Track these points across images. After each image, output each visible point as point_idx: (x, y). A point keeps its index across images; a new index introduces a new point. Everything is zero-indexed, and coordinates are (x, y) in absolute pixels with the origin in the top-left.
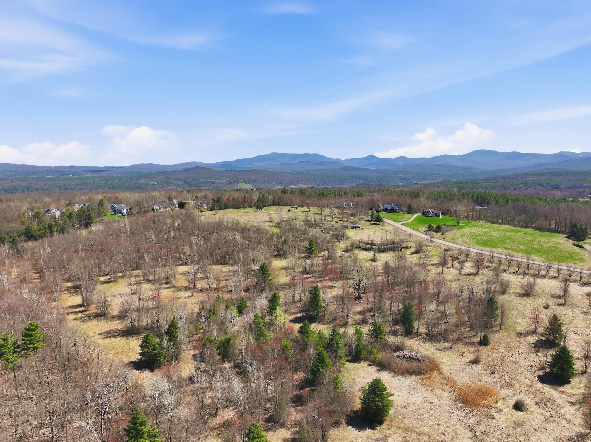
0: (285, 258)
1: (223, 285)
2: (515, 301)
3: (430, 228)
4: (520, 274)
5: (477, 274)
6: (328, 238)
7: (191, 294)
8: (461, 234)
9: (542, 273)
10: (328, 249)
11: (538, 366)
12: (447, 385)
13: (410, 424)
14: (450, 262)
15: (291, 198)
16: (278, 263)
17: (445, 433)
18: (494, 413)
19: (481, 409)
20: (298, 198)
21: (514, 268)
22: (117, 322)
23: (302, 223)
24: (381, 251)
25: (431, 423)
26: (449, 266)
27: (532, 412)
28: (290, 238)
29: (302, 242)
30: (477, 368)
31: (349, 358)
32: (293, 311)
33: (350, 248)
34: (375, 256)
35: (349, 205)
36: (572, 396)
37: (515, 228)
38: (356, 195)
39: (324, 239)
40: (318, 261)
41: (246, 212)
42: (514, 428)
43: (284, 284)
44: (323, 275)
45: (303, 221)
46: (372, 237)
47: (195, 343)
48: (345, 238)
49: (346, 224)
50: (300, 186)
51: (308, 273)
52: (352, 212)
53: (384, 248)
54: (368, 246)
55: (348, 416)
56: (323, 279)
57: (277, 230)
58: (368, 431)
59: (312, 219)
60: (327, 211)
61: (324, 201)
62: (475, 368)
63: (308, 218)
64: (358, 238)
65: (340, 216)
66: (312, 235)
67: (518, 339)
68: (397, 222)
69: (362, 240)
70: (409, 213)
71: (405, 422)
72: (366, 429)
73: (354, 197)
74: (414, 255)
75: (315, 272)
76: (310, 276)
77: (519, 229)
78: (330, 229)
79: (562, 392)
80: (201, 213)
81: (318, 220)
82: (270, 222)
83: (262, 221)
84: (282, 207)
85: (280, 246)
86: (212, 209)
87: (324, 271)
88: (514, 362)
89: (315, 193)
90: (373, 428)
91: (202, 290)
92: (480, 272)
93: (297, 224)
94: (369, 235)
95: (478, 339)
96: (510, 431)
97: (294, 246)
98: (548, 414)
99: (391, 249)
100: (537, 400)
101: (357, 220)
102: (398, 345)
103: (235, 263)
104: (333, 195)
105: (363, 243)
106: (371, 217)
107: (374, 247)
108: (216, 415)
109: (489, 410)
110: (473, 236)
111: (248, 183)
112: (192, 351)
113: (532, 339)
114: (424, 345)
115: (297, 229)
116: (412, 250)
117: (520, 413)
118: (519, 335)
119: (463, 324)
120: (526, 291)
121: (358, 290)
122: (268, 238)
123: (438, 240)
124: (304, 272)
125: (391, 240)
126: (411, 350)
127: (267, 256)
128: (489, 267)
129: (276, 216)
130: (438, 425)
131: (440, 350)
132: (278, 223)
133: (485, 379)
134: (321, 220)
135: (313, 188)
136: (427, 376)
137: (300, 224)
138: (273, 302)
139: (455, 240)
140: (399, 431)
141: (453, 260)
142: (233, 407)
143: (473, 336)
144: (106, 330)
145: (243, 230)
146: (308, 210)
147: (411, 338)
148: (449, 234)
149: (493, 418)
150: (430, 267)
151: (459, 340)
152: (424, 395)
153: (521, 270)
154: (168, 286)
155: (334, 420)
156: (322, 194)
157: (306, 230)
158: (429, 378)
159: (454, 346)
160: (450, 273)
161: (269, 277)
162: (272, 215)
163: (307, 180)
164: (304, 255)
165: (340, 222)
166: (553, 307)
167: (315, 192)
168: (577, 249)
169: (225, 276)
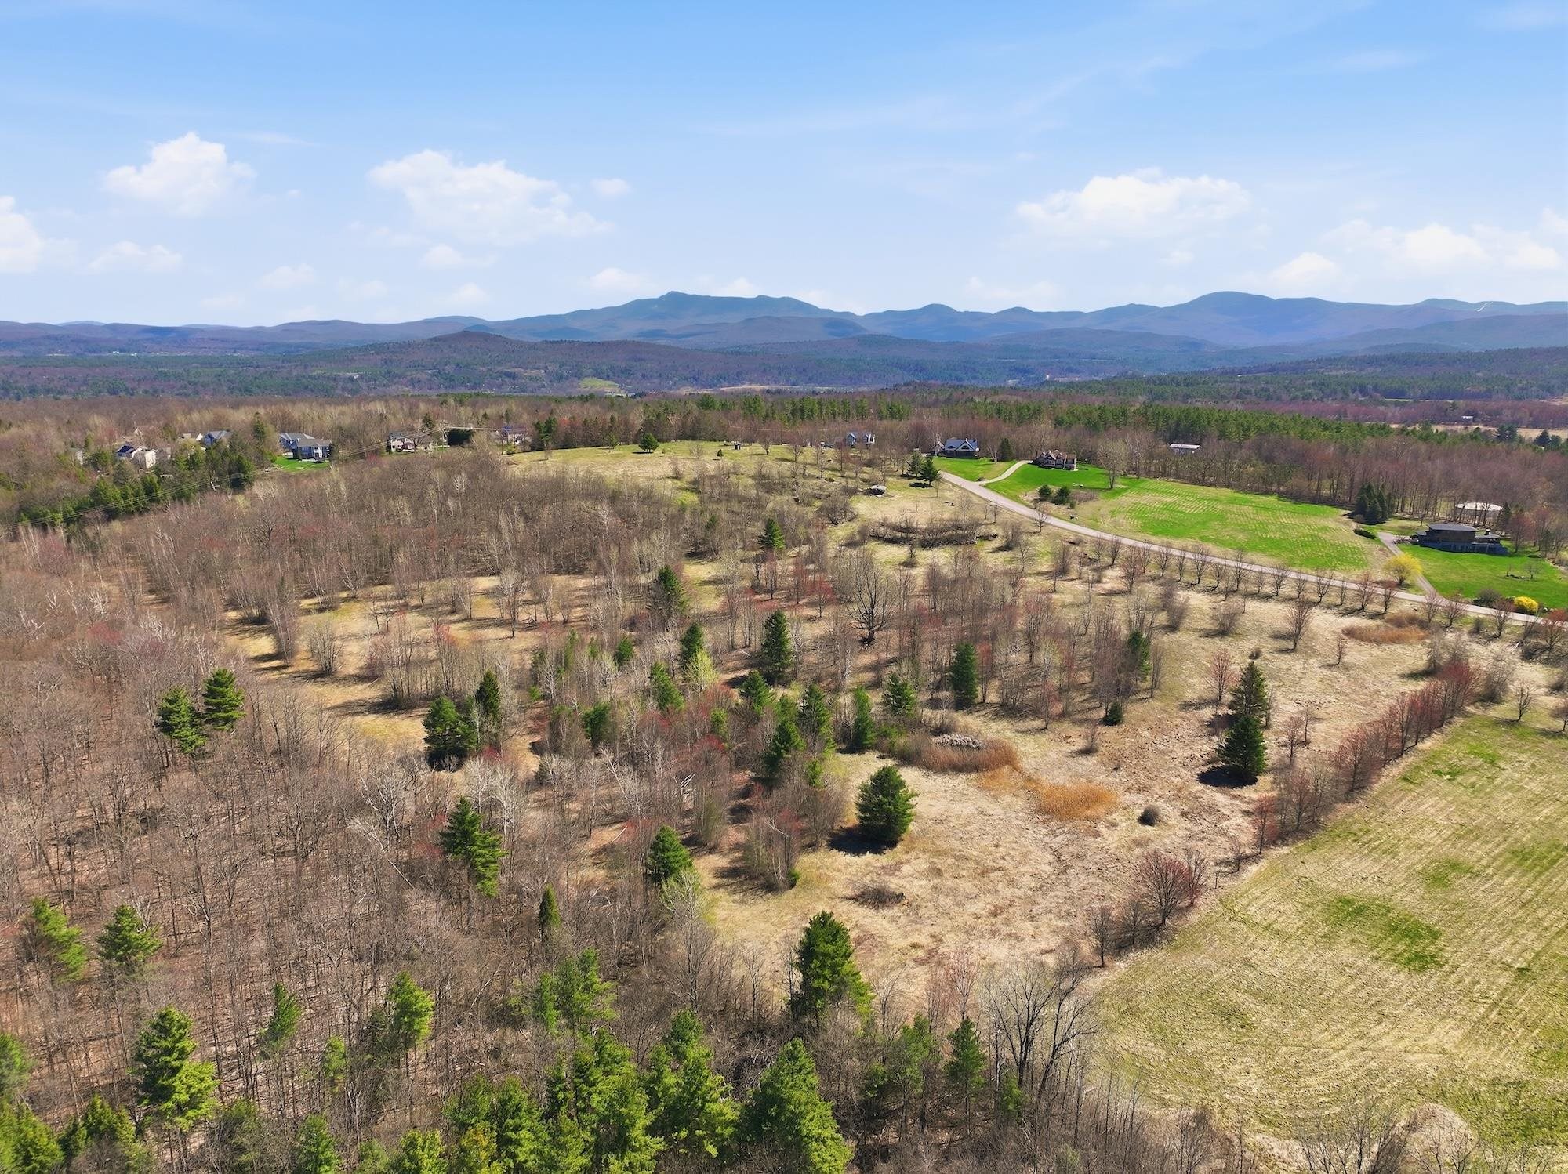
0: (712, 561)
1: (578, 615)
2: (1195, 645)
3: (1044, 494)
4: (1222, 593)
5: (1129, 592)
6: (810, 516)
7: (510, 634)
8: (1111, 508)
9: (1268, 589)
10: (808, 541)
11: (1206, 757)
12: (1025, 788)
13: (945, 846)
14: (1075, 566)
15: (724, 422)
16: (697, 571)
17: (1007, 858)
18: (1101, 828)
19: (1079, 822)
20: (740, 421)
21: (1209, 581)
22: (360, 687)
23: (750, 481)
24: (926, 545)
25: (983, 843)
26: (1074, 575)
27: (1169, 827)
28: (724, 515)
29: (750, 525)
30: (1090, 762)
31: (843, 747)
32: (730, 665)
33: (858, 538)
34: (912, 555)
35: (863, 440)
36: (1250, 801)
37: (1241, 496)
38: (885, 413)
39: (800, 519)
40: (785, 565)
41: (617, 456)
42: (1130, 849)
43: (710, 613)
44: (795, 595)
45: (753, 477)
46: (909, 515)
47: (531, 724)
48: (849, 516)
49: (851, 484)
50: (746, 386)
51: (764, 592)
52: (867, 456)
53: (933, 539)
54: (899, 535)
55: (833, 835)
56: (795, 603)
57: (692, 498)
58: (869, 856)
59: (774, 472)
60: (809, 453)
61: (803, 430)
62: (1085, 762)
63: (764, 471)
64: (878, 516)
65: (838, 466)
66: (774, 510)
67: (1182, 714)
68: (972, 479)
69: (885, 519)
70: (1002, 459)
71: (938, 843)
72: (864, 853)
73: (881, 418)
74: (1001, 553)
75: (779, 589)
76: (768, 596)
77: (1248, 496)
78: (815, 497)
79: (1235, 797)
80: (511, 458)
81: (788, 474)
82: (677, 478)
83: (657, 476)
84: (703, 443)
85: (699, 533)
86: (536, 447)
87: (797, 587)
88: (1163, 752)
89: (784, 409)
90: (877, 850)
91: (532, 626)
92: (1135, 589)
93: (737, 485)
94: (903, 510)
95: (1103, 713)
96: (1123, 853)
97: (731, 534)
98: (1197, 829)
99: (950, 541)
100: (1186, 809)
101: (880, 475)
102: (943, 724)
103: (601, 569)
104: (827, 413)
105: (888, 526)
106: (913, 468)
107: (911, 535)
108: (589, 837)
109: (1093, 825)
110: (1136, 512)
111: (608, 378)
112: (527, 737)
113: (1207, 713)
114: (993, 725)
115: (738, 496)
116: (997, 543)
117: (1148, 827)
118: (1186, 706)
119: (1080, 687)
120: (1221, 624)
121: (868, 623)
122: (673, 517)
123: (1058, 521)
124: (755, 588)
125: (951, 520)
126: (966, 730)
127: (672, 554)
128: (1159, 578)
129: (690, 464)
130: (997, 846)
131: (1023, 732)
132: (695, 482)
133: (1101, 778)
134: (794, 475)
135: (779, 392)
136: (989, 774)
137: (745, 484)
138: (690, 643)
139: (1096, 521)
140: (924, 856)
141: (1082, 564)
142: (619, 825)
143: (1094, 708)
144: (340, 701)
145: (614, 498)
146: (764, 451)
147: (970, 713)
148: (1085, 509)
149: (1097, 834)
150: (1030, 579)
151: (1063, 715)
152: (979, 804)
153: (1222, 585)
154: (456, 617)
155: (807, 841)
156: (800, 412)
157: (758, 499)
158: (993, 777)
159: (1053, 726)
160: (1070, 590)
161: (678, 597)
162: (680, 463)
163: (765, 370)
164: (754, 553)
165: (838, 480)
166: (1268, 656)
167: (783, 404)
168: (1360, 542)
169: (577, 598)
